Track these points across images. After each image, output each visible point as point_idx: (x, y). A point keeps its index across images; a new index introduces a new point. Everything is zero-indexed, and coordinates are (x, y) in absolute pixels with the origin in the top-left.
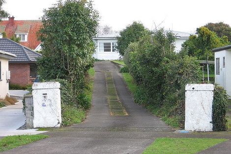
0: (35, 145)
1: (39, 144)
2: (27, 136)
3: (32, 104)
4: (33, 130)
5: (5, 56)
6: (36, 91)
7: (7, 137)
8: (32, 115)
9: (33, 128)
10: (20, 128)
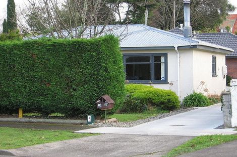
0: (225, 146)
1: (230, 146)
2: (220, 136)
3: (230, 101)
4: (231, 129)
5: (219, 51)
6: (234, 87)
7: (198, 137)
8: (230, 113)
9: (231, 127)
10: (219, 127)
